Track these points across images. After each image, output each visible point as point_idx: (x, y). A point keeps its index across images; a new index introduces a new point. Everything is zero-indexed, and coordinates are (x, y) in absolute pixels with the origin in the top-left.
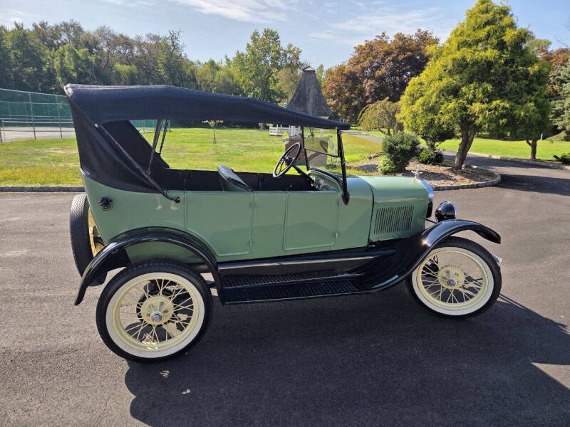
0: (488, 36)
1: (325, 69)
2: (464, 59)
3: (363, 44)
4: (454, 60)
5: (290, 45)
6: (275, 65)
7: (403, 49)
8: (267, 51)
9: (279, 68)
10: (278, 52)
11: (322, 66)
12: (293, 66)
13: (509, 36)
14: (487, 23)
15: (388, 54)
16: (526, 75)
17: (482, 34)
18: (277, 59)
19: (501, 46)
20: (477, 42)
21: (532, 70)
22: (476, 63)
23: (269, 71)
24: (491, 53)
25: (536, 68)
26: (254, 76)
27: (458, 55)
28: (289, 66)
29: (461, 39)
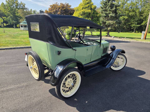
0: (88, 7)
1: (33, 10)
2: (84, 12)
3: (52, 5)
4: (82, 12)
5: (21, 2)
6: (17, 8)
7: (63, 7)
8: (14, 3)
9: (19, 9)
10: (17, 4)
11: (31, 9)
12: (23, 8)
13: (93, 7)
14: (88, 3)
15: (59, 8)
16: (97, 17)
17: (87, 6)
18: (18, 6)
19: (91, 9)
20: (86, 8)
21: (98, 15)
22: (87, 13)
23: (15, 10)
24: (90, 11)
25: (99, 15)
26: (10, 11)
27: (83, 10)
28: (22, 8)
29: (83, 6)
